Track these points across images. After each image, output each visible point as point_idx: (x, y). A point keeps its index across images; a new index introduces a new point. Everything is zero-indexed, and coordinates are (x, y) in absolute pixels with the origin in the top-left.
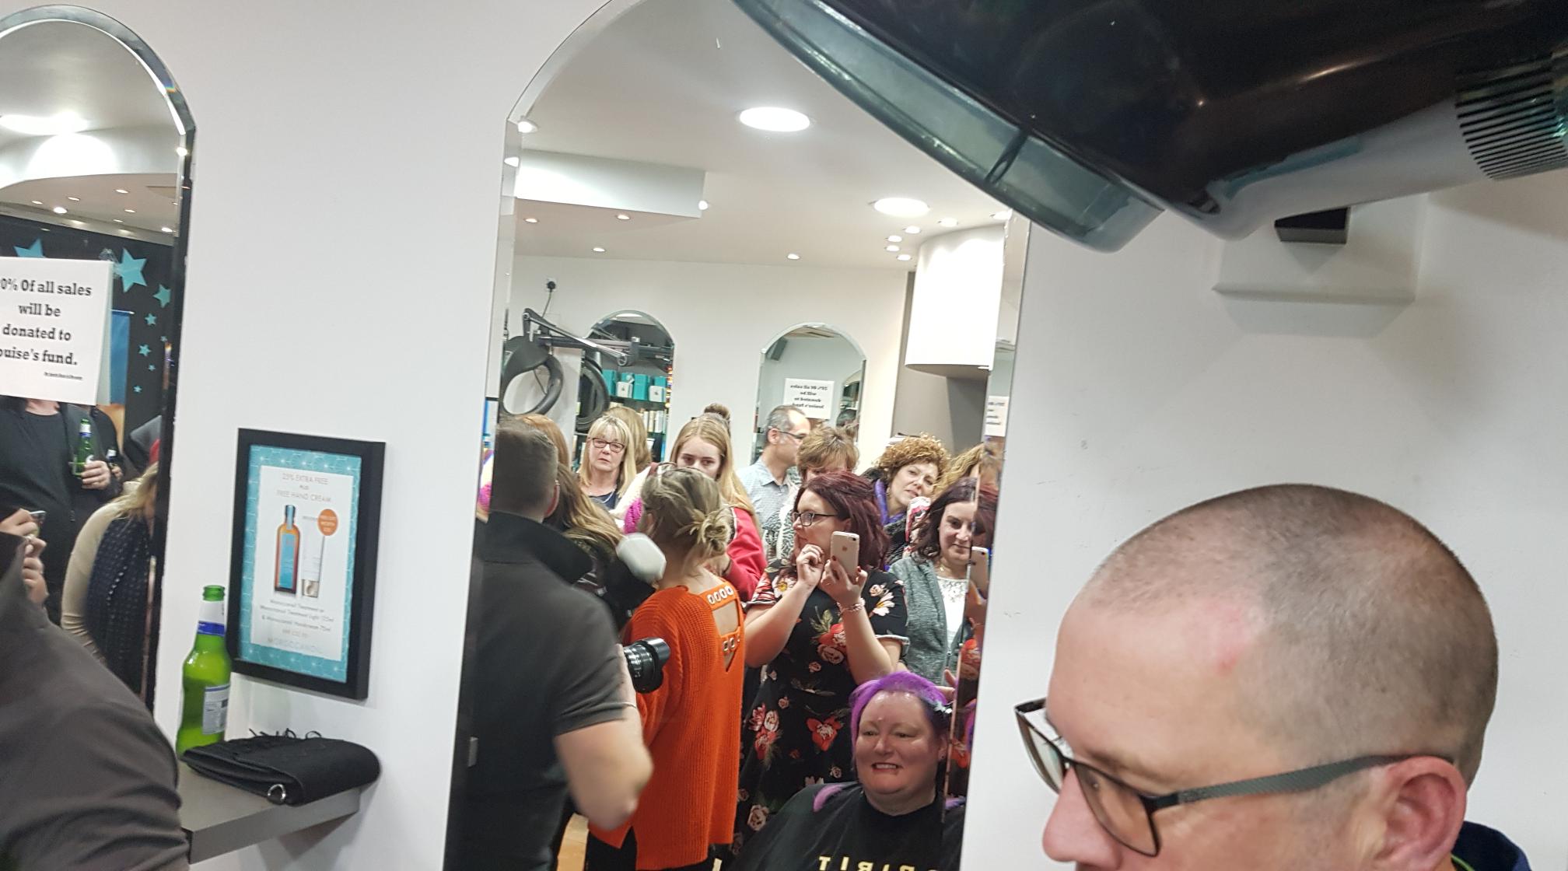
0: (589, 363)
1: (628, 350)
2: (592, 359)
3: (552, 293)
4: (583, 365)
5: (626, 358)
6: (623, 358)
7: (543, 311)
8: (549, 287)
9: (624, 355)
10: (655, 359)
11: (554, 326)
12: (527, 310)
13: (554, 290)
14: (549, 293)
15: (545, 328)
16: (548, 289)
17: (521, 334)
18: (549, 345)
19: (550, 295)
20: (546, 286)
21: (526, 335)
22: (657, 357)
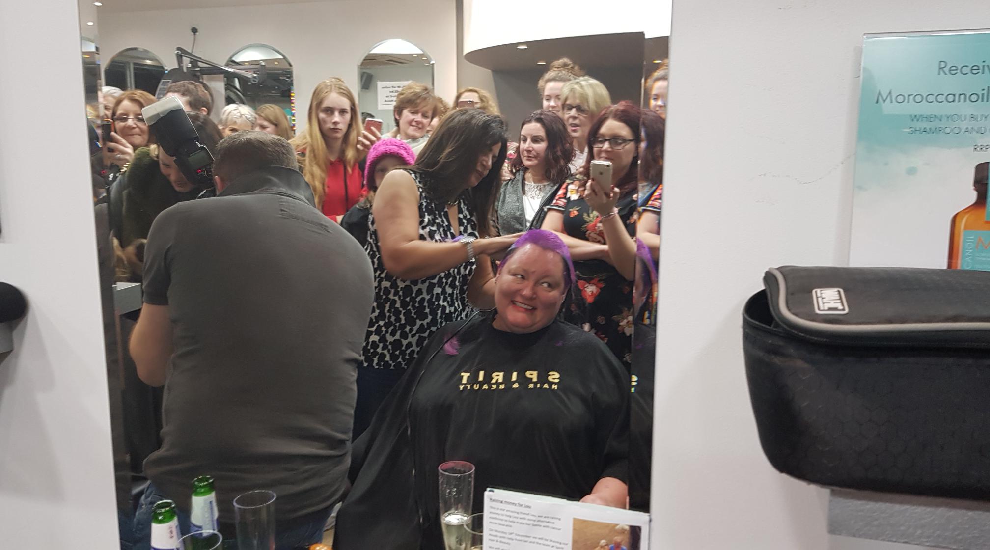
0: (230, 87)
1: (258, 71)
2: (232, 84)
3: (196, 36)
4: (226, 89)
5: (257, 78)
6: (255, 77)
7: (191, 48)
8: (193, 32)
9: (255, 75)
10: (280, 79)
11: (200, 58)
12: (178, 49)
13: (197, 34)
14: (193, 37)
15: (194, 62)
16: (193, 34)
17: (177, 66)
18: (199, 74)
19: (195, 37)
20: (191, 31)
21: (181, 67)
22: (281, 78)
